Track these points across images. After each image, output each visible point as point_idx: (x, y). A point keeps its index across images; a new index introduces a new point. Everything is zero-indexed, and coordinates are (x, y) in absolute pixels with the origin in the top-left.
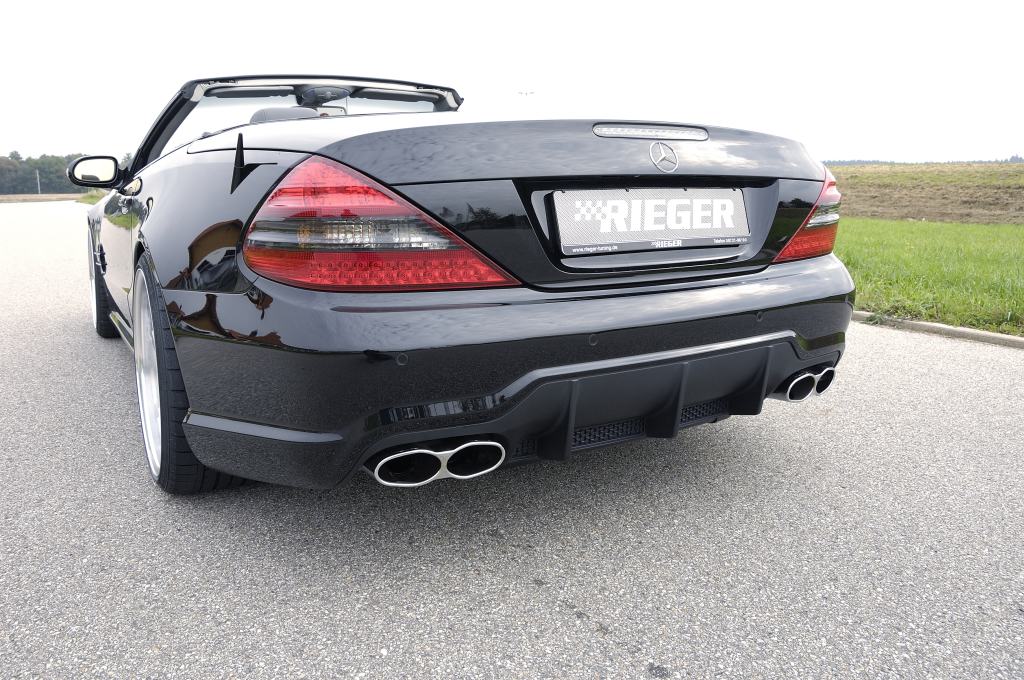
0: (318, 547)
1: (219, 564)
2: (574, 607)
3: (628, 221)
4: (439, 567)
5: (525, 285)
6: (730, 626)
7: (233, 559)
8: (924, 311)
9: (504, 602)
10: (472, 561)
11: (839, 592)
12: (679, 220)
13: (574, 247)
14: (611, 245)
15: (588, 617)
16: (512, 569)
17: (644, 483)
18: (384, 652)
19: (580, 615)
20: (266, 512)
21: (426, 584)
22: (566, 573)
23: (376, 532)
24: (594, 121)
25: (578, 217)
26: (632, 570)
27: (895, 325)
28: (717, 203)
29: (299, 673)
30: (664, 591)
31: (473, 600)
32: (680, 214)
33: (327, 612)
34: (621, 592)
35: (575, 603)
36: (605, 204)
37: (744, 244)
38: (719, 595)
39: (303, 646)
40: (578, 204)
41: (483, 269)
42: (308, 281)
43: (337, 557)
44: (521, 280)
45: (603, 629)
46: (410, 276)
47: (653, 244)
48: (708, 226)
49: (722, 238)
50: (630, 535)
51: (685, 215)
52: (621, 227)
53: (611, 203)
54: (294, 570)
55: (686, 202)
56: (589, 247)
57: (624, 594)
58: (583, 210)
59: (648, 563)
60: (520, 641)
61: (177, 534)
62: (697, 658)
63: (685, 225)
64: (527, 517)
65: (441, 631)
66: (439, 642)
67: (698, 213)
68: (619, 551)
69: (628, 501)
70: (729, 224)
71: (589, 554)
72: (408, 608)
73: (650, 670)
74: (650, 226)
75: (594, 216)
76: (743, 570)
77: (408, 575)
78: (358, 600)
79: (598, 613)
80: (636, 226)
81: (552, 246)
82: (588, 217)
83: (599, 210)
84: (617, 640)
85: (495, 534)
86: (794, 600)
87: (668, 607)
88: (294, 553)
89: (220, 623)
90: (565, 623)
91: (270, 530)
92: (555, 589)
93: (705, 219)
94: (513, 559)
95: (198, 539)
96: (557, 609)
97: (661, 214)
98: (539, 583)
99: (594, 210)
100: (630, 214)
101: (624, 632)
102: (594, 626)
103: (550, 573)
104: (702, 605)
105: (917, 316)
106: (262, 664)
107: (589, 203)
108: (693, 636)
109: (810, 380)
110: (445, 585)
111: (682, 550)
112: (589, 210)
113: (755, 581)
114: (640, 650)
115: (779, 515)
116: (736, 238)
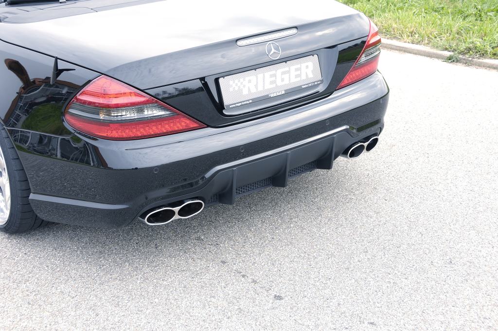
0: (108, 255)
1: (58, 270)
2: (241, 272)
3: (256, 86)
4: (174, 259)
5: (208, 126)
6: (312, 277)
7: (65, 266)
8: (489, 50)
9: (208, 273)
10: (189, 254)
11: (366, 258)
12: (283, 80)
13: (231, 105)
14: (249, 100)
15: (247, 277)
16: (210, 256)
17: (277, 204)
18: (156, 300)
19: (243, 276)
20: (71, 239)
21: (169, 268)
22: (237, 257)
23: (137, 243)
24: (236, 39)
25: (231, 89)
26: (268, 253)
27: (467, 63)
28: (304, 65)
29: (120, 313)
30: (283, 262)
31: (193, 273)
32: (283, 76)
33: (124, 286)
34: (263, 264)
35: (241, 270)
36: (244, 80)
37: (319, 84)
38: (309, 262)
39: (118, 302)
40: (231, 82)
41: (188, 122)
42: (105, 135)
43: (120, 259)
44: (206, 125)
45: (254, 282)
46: (154, 130)
47: (270, 95)
48: (298, 79)
49: (306, 84)
50: (268, 234)
51: (286, 76)
52: (253, 90)
53: (247, 79)
54: (100, 268)
55: (287, 69)
56: (238, 103)
57: (264, 265)
58: (234, 85)
59: (276, 249)
60: (217, 290)
61: (26, 256)
62: (295, 290)
63: (286, 82)
64: (215, 228)
65: (181, 289)
66: (181, 294)
67: (293, 73)
68: (262, 244)
69: (267, 215)
70: (311, 75)
71: (247, 246)
72: (163, 280)
73: (275, 297)
74: (268, 86)
75: (239, 87)
76: (323, 249)
77: (159, 264)
78: (137, 279)
79: (252, 274)
80: (260, 88)
81: (220, 106)
82: (237, 88)
83: (242, 83)
84: (261, 286)
85: (199, 239)
86: (344, 263)
87: (285, 269)
88: (97, 259)
89: (73, 297)
90: (237, 280)
91: (78, 248)
92: (231, 265)
93: (297, 76)
94: (209, 252)
95: (40, 258)
96: (233, 274)
97: (273, 79)
98: (224, 262)
99: (239, 84)
100: (257, 82)
101: (263, 282)
102: (250, 281)
103: (229, 258)
104: (300, 268)
105: (483, 54)
106: (102, 312)
107: (236, 81)
108: (295, 282)
109: (362, 146)
110: (178, 267)
111: (294, 241)
112: (237, 85)
113: (327, 255)
114: (270, 289)
115: (346, 219)
116: (314, 82)
